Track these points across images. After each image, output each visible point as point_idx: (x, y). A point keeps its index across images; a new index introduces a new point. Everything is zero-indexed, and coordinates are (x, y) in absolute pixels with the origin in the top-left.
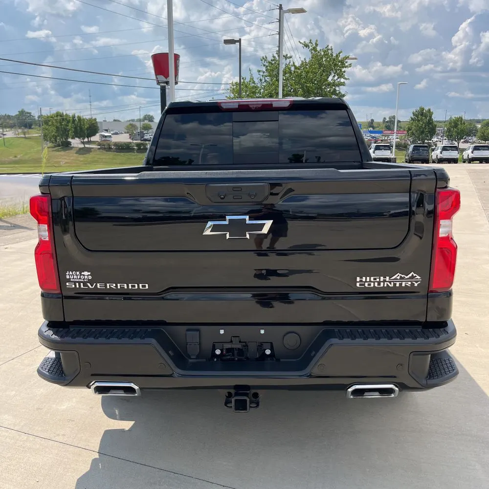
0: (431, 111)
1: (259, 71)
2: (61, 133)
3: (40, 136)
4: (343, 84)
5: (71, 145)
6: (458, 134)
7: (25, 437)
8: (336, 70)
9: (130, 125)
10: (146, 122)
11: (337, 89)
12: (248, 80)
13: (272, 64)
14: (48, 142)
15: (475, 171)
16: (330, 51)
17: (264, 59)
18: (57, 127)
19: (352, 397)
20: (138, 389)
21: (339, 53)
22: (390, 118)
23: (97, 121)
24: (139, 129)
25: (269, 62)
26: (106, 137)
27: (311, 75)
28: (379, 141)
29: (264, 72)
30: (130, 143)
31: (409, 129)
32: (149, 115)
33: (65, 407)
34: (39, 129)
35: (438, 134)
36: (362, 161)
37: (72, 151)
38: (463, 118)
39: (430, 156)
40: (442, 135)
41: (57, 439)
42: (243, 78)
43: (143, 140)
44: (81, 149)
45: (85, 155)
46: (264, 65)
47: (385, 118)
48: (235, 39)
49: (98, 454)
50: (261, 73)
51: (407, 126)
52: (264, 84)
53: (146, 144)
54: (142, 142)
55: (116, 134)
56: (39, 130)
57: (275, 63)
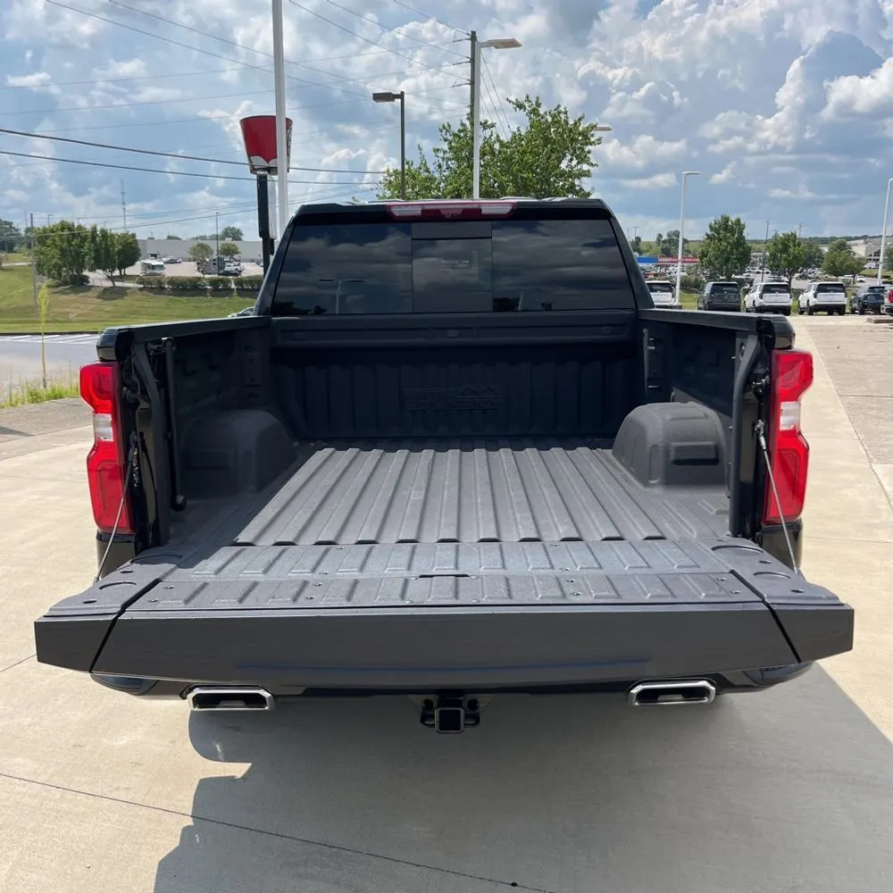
0: (742, 222)
1: (437, 150)
2: (70, 259)
3: (29, 265)
4: (587, 174)
5: (88, 282)
6: (790, 264)
7: (57, 794)
8: (574, 149)
9: (199, 245)
10: (228, 240)
11: (577, 182)
12: (416, 166)
13: (460, 138)
14: (45, 277)
15: (822, 329)
16: (563, 116)
17: (446, 128)
18: (63, 251)
19: (637, 704)
20: (269, 697)
21: (580, 119)
22: (669, 235)
23: (137, 238)
24: (216, 253)
25: (455, 135)
26: (154, 267)
27: (529, 158)
28: (650, 277)
29: (445, 152)
30: (199, 279)
31: (704, 255)
32: (233, 228)
33: (124, 742)
34: (27, 253)
35: (754, 264)
36: (637, 307)
37: (90, 294)
38: (798, 236)
39: (742, 302)
40: (761, 265)
41: (115, 795)
42: (408, 163)
43: (222, 274)
44: (106, 289)
45: (115, 301)
46: (446, 140)
47: (660, 236)
48: (394, 93)
49: (191, 819)
50: (441, 154)
51: (700, 250)
52: (445, 174)
53: (229, 281)
54: (221, 277)
55: (173, 262)
56: (28, 255)
57: (466, 136)
